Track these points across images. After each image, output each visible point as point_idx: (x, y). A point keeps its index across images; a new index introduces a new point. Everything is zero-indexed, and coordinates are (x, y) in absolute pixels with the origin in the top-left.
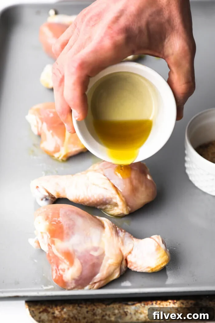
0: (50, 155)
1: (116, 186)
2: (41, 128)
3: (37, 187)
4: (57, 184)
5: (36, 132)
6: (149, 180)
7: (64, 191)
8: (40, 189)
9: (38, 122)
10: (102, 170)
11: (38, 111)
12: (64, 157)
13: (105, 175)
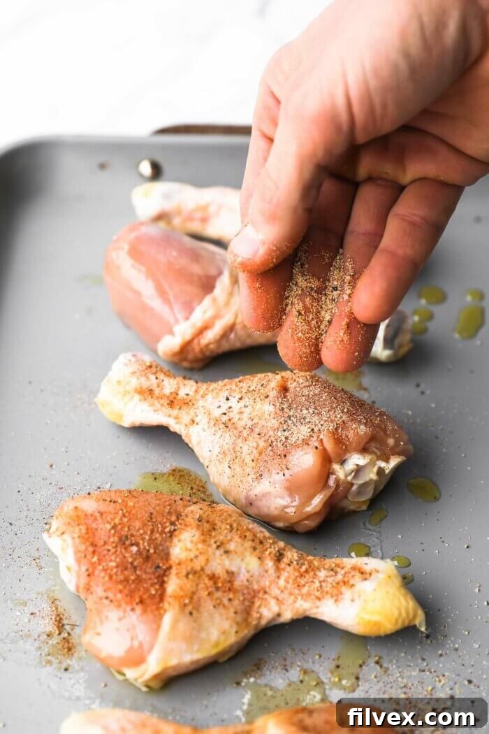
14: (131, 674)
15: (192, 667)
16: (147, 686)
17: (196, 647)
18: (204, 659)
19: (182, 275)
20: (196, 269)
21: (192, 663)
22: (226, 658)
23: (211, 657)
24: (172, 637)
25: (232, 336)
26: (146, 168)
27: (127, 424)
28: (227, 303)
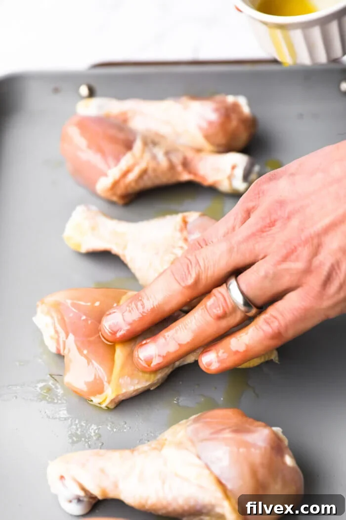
0: (84, 398)
1: (224, 481)
2: (64, 343)
3: (62, 477)
4: (102, 471)
5: (53, 350)
6: (289, 467)
7: (116, 486)
8: (68, 481)
9: (57, 332)
10: (193, 443)
11: (58, 307)
12: (112, 401)
13: (199, 457)
14: (96, 400)
15: (134, 394)
16: (106, 407)
17: (136, 382)
18: (142, 388)
19: (113, 140)
20: (121, 136)
21: (134, 391)
22: (155, 387)
23: (146, 387)
24: (121, 375)
25: (146, 177)
26: (84, 90)
27: (84, 250)
28: (142, 157)
